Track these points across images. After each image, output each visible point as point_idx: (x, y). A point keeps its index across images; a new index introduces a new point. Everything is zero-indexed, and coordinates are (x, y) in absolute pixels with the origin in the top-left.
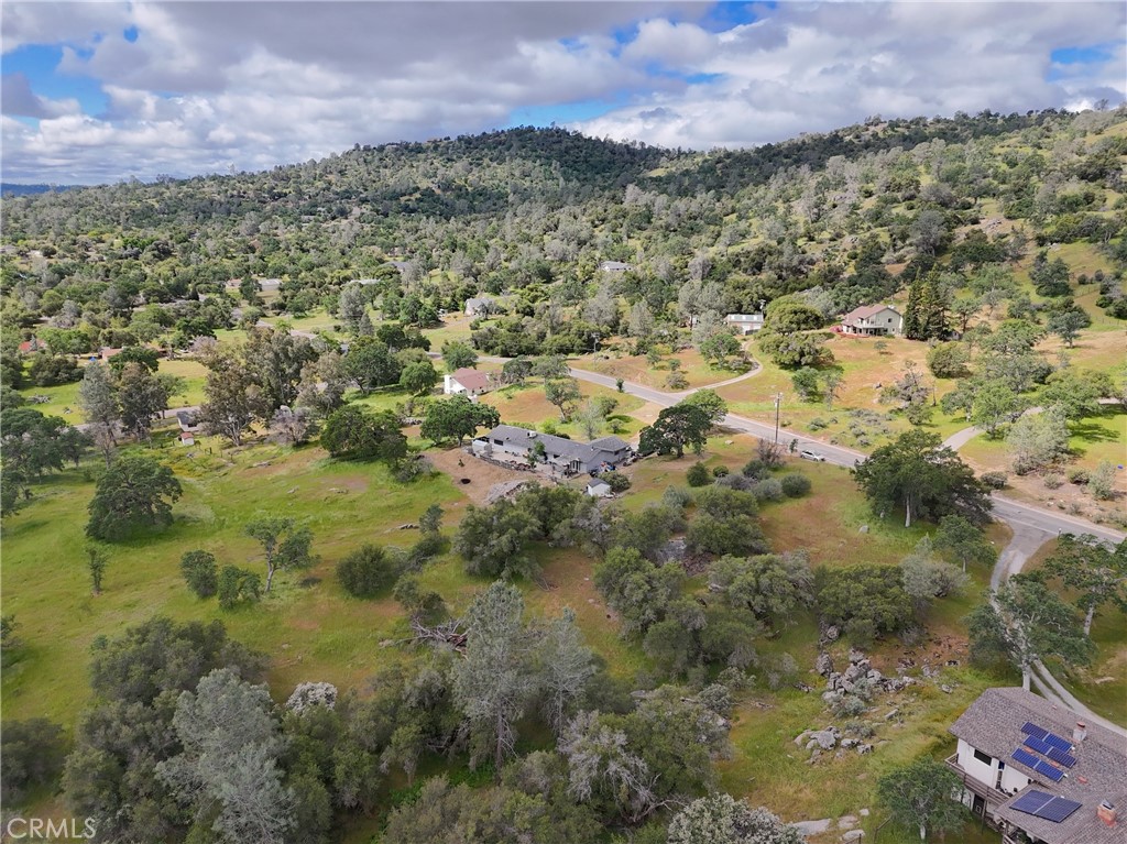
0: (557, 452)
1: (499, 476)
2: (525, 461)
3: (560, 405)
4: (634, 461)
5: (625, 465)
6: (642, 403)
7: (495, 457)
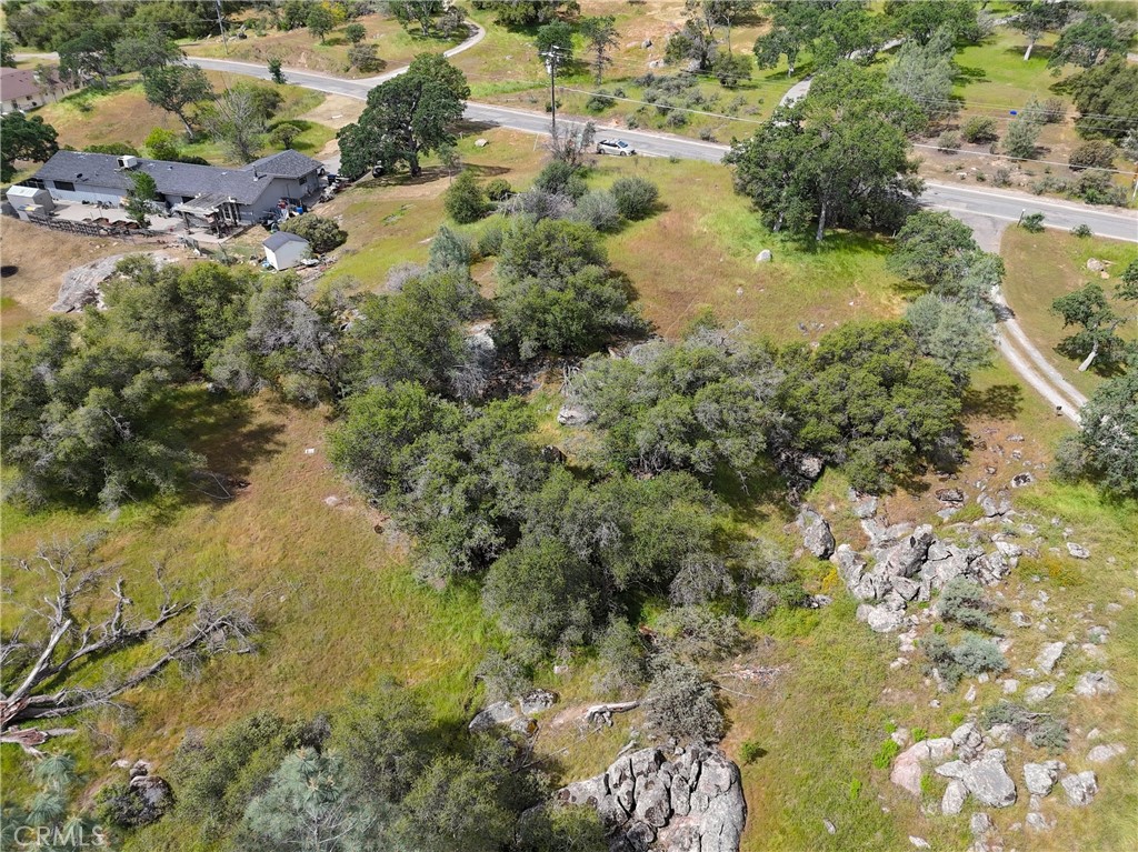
0: (188, 192)
1: (76, 251)
2: (124, 216)
3: (178, 111)
4: (337, 191)
5: (323, 201)
6: (318, 98)
7: (63, 215)
